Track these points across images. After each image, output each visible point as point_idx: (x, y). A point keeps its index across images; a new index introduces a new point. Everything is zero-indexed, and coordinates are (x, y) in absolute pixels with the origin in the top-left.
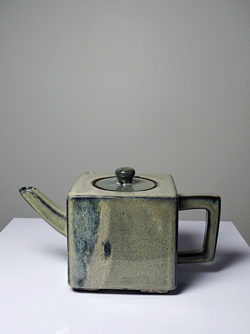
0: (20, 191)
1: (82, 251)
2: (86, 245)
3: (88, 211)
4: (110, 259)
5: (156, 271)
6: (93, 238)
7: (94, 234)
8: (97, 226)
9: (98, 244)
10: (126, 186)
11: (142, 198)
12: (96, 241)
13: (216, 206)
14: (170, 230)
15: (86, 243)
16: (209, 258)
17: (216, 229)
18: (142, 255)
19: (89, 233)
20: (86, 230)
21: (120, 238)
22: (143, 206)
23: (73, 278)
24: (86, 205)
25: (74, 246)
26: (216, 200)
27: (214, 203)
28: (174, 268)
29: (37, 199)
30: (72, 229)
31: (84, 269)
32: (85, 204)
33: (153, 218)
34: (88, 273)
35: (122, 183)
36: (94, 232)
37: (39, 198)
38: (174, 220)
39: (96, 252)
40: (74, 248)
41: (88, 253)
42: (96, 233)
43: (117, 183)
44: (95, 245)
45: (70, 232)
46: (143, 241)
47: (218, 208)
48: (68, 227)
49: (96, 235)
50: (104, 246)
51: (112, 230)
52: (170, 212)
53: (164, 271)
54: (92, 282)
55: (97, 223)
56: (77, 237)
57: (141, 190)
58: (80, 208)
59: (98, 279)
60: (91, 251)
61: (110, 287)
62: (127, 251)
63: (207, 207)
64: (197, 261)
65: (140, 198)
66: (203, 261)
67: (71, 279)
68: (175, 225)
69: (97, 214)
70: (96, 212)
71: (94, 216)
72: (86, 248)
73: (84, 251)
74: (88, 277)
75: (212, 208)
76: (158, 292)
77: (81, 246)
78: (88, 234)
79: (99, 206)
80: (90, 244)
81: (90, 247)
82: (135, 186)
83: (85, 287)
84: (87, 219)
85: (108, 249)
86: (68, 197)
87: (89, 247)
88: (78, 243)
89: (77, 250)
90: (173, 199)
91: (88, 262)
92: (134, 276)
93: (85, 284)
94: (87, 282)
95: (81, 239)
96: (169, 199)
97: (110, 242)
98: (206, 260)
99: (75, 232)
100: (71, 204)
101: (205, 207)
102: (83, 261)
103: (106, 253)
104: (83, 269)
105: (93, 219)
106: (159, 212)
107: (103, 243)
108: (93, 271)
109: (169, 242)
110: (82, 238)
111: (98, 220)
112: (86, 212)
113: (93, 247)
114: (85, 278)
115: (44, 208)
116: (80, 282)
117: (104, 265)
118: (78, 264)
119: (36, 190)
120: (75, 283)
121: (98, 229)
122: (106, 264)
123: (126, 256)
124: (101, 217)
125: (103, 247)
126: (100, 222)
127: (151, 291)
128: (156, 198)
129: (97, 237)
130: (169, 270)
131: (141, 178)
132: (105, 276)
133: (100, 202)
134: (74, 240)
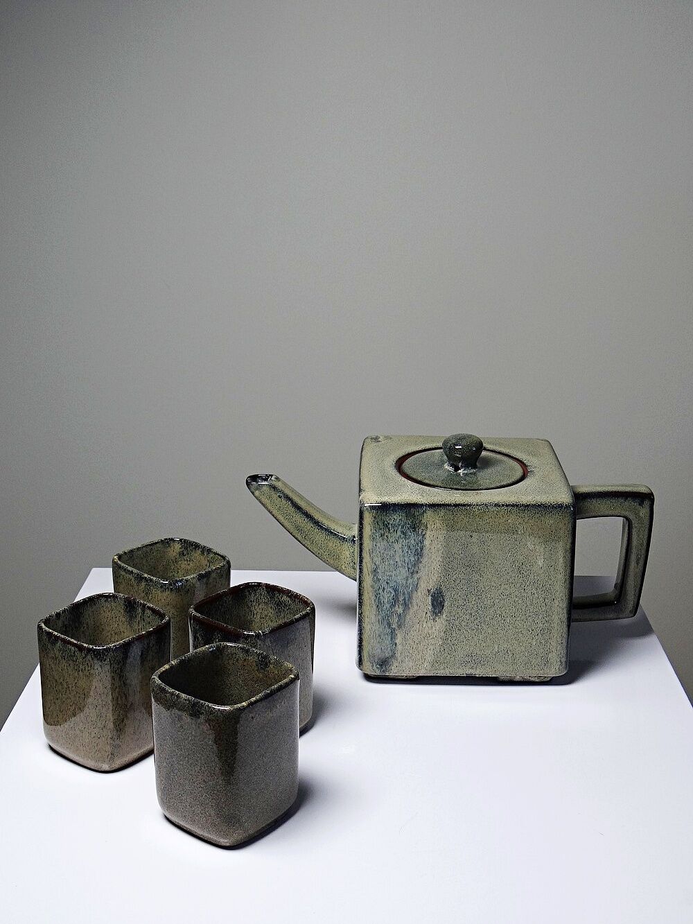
0: (248, 484)
1: (388, 606)
2: (397, 595)
3: (402, 532)
4: (442, 620)
5: (530, 641)
6: (410, 581)
7: (412, 573)
8: (418, 559)
9: (419, 594)
10: (466, 475)
11: (507, 506)
12: (416, 587)
13: (644, 512)
14: (560, 565)
15: (395, 590)
16: (628, 611)
17: (642, 556)
18: (504, 613)
19: (404, 572)
20: (396, 566)
21: (463, 582)
22: (509, 521)
23: (369, 656)
24: (398, 520)
25: (373, 598)
26: (646, 498)
27: (640, 505)
28: (565, 636)
29: (284, 502)
30: (369, 566)
31: (392, 639)
32: (396, 518)
33: (529, 544)
34: (399, 647)
35: (457, 469)
36: (413, 569)
37: (288, 498)
38: (568, 546)
39: (416, 607)
40: (373, 600)
41: (400, 610)
42: (417, 572)
43: (447, 466)
44: (414, 595)
45: (365, 570)
46: (506, 586)
47: (648, 515)
48: (361, 561)
49: (416, 576)
50: (432, 596)
51: (447, 565)
52: (562, 532)
53: (547, 642)
54: (407, 663)
55: (419, 554)
56: (379, 580)
57: (498, 485)
58: (386, 526)
59: (419, 657)
60: (406, 606)
61: (441, 673)
62: (475, 606)
63: (627, 513)
64: (603, 617)
65: (503, 505)
66: (615, 617)
67: (365, 658)
68: (569, 555)
69: (420, 538)
70: (418, 535)
71: (412, 542)
72: (395, 601)
73: (393, 606)
74: (399, 655)
75: (637, 514)
76: (533, 679)
77: (386, 597)
78: (401, 575)
79: (423, 521)
80: (404, 594)
81: (405, 599)
82: (485, 476)
83: (394, 671)
84: (400, 546)
85: (438, 602)
86: (362, 504)
87: (401, 599)
88: (381, 591)
89: (379, 605)
90: (567, 507)
91: (400, 626)
92: (488, 652)
93: (393, 668)
94: (395, 664)
95: (387, 583)
96: (560, 506)
97: (444, 589)
98: (621, 616)
99: (375, 571)
100: (368, 518)
101: (624, 513)
102: (389, 625)
103: (435, 609)
104: (390, 639)
105: (411, 547)
106: (539, 533)
107: (429, 591)
108: (408, 643)
109: (557, 588)
110: (389, 581)
111: (422, 549)
112: (399, 533)
113: (410, 598)
114: (393, 656)
115: (299, 518)
116: (384, 663)
117: (430, 632)
118: (381, 630)
119: (280, 482)
120: (373, 666)
121: (420, 565)
122: (434, 628)
123: (473, 614)
124: (427, 542)
125: (430, 598)
126: (425, 551)
127: (518, 678)
128: (534, 506)
129: (418, 579)
130: (554, 639)
131: (489, 450)
132: (431, 652)
133: (425, 515)
134: (372, 586)
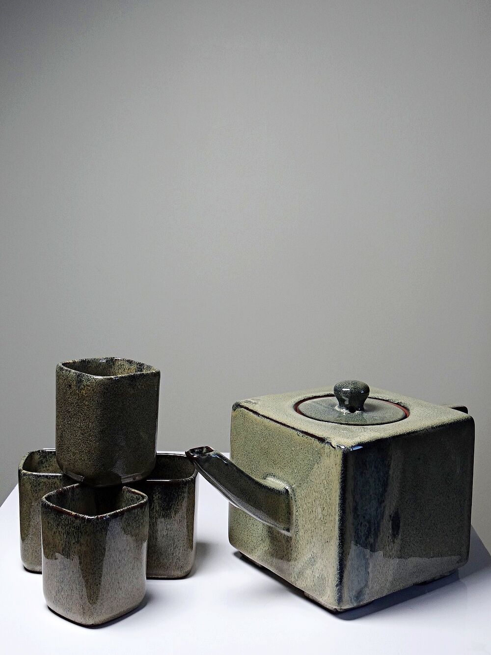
1: (364, 538)
2: (370, 528)
4: (398, 540)
6: (379, 510)
7: (380, 503)
8: (385, 489)
9: (384, 521)
12: (383, 516)
15: (369, 522)
19: (375, 504)
20: (370, 500)
21: (412, 501)
22: (442, 439)
23: (349, 590)
25: (353, 534)
30: (351, 504)
31: (366, 569)
32: (372, 455)
34: (371, 575)
36: (381, 500)
39: (382, 534)
40: (354, 537)
41: (372, 540)
42: (384, 501)
44: (382, 523)
48: (343, 502)
49: (383, 504)
50: (392, 520)
51: (402, 489)
54: (375, 588)
55: (385, 485)
56: (358, 516)
58: (364, 464)
59: (383, 580)
60: (376, 534)
67: (346, 594)
69: (387, 469)
70: (385, 466)
71: (381, 474)
72: (369, 531)
73: (367, 538)
74: (370, 582)
77: (363, 531)
78: (373, 507)
79: (389, 453)
80: (375, 524)
81: (375, 529)
84: (373, 480)
85: (396, 527)
87: (373, 529)
89: (358, 540)
91: (371, 556)
93: (366, 596)
94: (367, 592)
95: (364, 517)
97: (399, 511)
99: (355, 509)
100: (352, 460)
102: (364, 556)
103: (394, 532)
104: (364, 570)
105: (380, 479)
106: (458, 445)
107: (390, 516)
108: (376, 568)
110: (365, 515)
111: (387, 479)
112: (373, 468)
113: (379, 526)
114: (366, 585)
116: (359, 595)
117: (391, 554)
118: (359, 563)
120: (351, 600)
121: (386, 494)
122: (393, 550)
124: (391, 473)
125: (391, 523)
126: (390, 481)
129: (384, 507)
132: (392, 572)
133: (390, 448)
134: (353, 524)
